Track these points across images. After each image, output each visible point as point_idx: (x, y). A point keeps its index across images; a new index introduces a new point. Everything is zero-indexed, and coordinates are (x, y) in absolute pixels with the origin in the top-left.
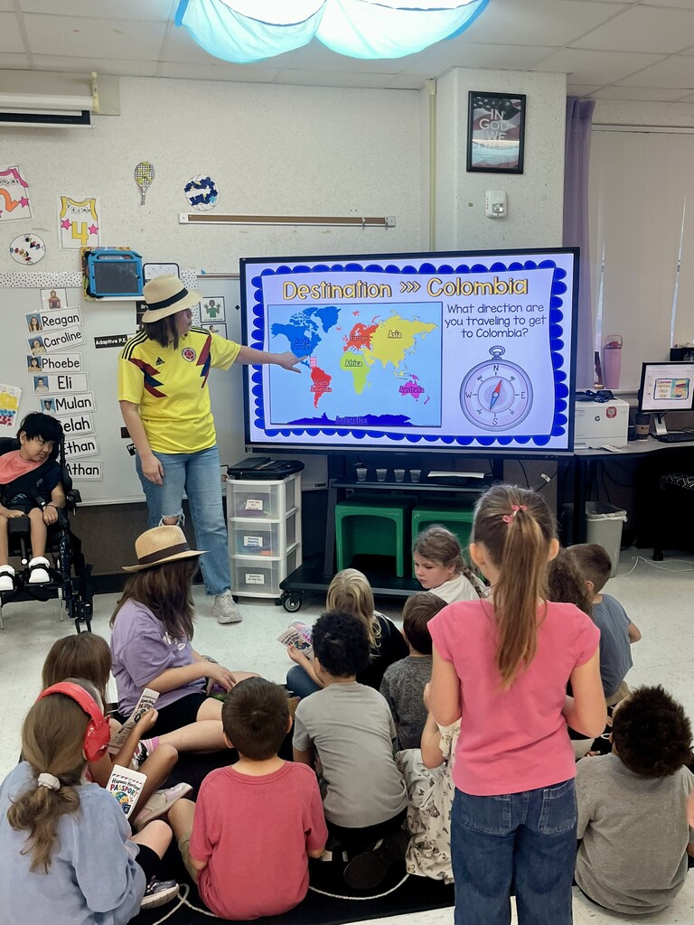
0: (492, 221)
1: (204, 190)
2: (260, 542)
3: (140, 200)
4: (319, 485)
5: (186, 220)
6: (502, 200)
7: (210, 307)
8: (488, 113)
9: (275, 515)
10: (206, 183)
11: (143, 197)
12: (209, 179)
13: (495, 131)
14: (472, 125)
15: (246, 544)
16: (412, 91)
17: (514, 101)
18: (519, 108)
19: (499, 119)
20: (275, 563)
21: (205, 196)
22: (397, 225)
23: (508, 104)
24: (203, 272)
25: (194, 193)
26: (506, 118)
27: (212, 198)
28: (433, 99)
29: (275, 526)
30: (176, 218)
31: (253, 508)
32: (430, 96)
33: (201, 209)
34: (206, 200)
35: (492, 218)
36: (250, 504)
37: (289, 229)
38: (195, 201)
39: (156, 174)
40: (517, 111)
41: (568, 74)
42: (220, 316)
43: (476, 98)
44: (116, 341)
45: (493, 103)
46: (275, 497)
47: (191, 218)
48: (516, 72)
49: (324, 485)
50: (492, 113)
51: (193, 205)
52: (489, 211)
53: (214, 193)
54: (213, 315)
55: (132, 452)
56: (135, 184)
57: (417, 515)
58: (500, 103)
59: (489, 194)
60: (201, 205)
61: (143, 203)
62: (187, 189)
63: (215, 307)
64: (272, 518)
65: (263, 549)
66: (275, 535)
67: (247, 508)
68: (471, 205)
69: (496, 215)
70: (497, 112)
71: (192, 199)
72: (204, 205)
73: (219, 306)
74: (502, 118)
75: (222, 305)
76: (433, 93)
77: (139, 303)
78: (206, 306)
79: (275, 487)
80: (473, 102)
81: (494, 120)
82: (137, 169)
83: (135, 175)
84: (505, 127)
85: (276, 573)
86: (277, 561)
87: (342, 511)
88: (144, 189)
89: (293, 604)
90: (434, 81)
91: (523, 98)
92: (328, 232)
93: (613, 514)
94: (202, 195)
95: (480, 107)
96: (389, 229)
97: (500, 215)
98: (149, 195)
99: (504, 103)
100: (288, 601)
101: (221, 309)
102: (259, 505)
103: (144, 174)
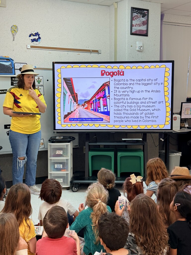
0: (138, 52)
1: (36, 37)
2: (61, 166)
3: (12, 39)
4: (76, 146)
5: (30, 48)
6: (142, 45)
7: (38, 80)
8: (137, 15)
9: (67, 156)
10: (37, 34)
11: (14, 38)
12: (38, 33)
13: (139, 21)
14: (132, 19)
15: (56, 167)
16: (107, 6)
17: (145, 11)
18: (147, 14)
19: (140, 17)
20: (67, 174)
21: (36, 39)
22: (102, 53)
23: (143, 12)
24: (35, 67)
25: (33, 37)
26: (143, 17)
27: (39, 40)
28: (116, 10)
29: (67, 160)
30: (26, 46)
31: (59, 153)
32: (115, 8)
33: (35, 44)
34: (37, 40)
35: (138, 51)
36: (58, 152)
37: (65, 53)
38: (33, 40)
39: (19, 29)
40: (146, 15)
41: (161, 4)
42: (41, 83)
43: (134, 9)
44: (3, 92)
45: (139, 12)
46: (67, 149)
47: (32, 47)
48: (146, 2)
49: (77, 146)
50: (138, 15)
51: (32, 42)
52: (138, 49)
53: (40, 38)
54: (39, 83)
55: (8, 134)
56: (11, 33)
57: (120, 154)
58: (141, 12)
59: (137, 43)
60: (35, 42)
61: (14, 40)
62: (30, 36)
63: (40, 80)
64: (66, 157)
65: (62, 169)
66: (67, 163)
67: (56, 154)
68: (132, 46)
69: (140, 50)
70: (140, 15)
71: (32, 40)
72: (36, 42)
73: (41, 80)
74: (141, 17)
75: (42, 79)
76: (116, 7)
77: (12, 78)
78: (37, 80)
79: (67, 145)
80: (133, 11)
81: (139, 17)
82: (11, 27)
83: (11, 29)
84: (142, 20)
85: (67, 177)
86: (68, 173)
87: (91, 154)
88: (14, 35)
89: (75, 189)
90: (117, 3)
91: (148, 10)
92: (79, 54)
93: (178, 153)
94: (35, 39)
95: (135, 12)
96: (99, 54)
97: (141, 50)
98: (16, 37)
99: (142, 12)
100: (73, 188)
101: (42, 81)
102: (61, 152)
103: (14, 29)
